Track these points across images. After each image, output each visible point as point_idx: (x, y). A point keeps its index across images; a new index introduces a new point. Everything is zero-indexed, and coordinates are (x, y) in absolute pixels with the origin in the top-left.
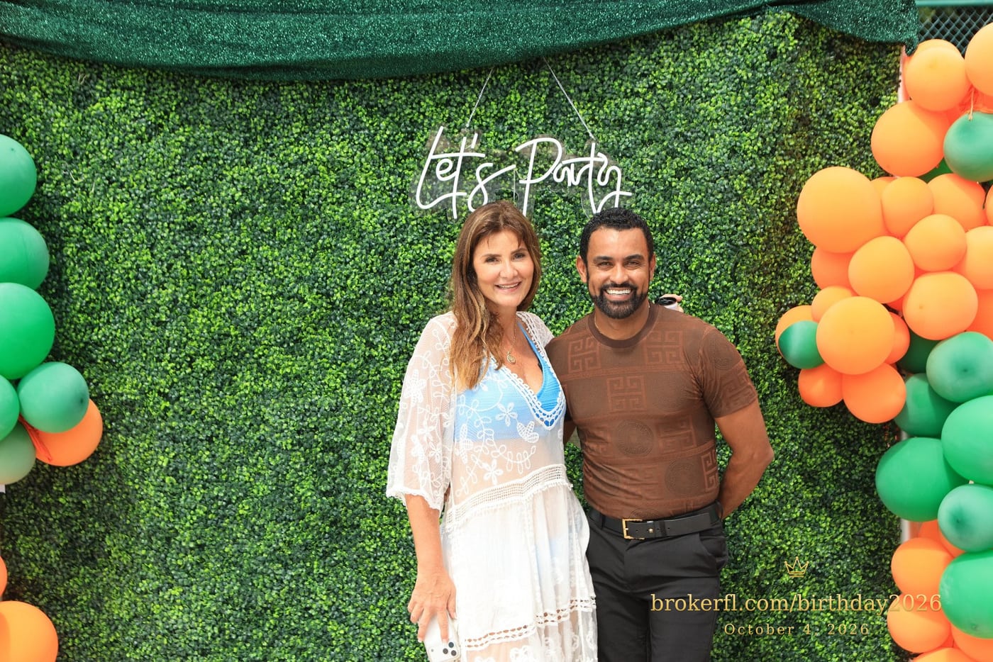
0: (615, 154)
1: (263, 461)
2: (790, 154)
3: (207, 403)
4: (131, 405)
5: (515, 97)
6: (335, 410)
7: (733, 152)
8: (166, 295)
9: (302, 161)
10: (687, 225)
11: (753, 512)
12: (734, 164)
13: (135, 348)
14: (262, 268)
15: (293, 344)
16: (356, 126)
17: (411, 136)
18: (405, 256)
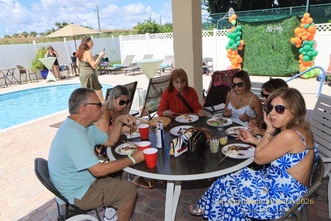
0: (282, 27)
1: (255, 49)
2: (295, 27)
3: (251, 45)
4: (246, 45)
5: (274, 23)
6: (260, 45)
7: (290, 27)
8: (249, 38)
9: (259, 28)
10: (286, 32)
11: (290, 53)
12: (290, 28)
13: (247, 41)
14: (255, 36)
15: (257, 41)
16: (263, 26)
17: (267, 26)
18: (265, 35)
